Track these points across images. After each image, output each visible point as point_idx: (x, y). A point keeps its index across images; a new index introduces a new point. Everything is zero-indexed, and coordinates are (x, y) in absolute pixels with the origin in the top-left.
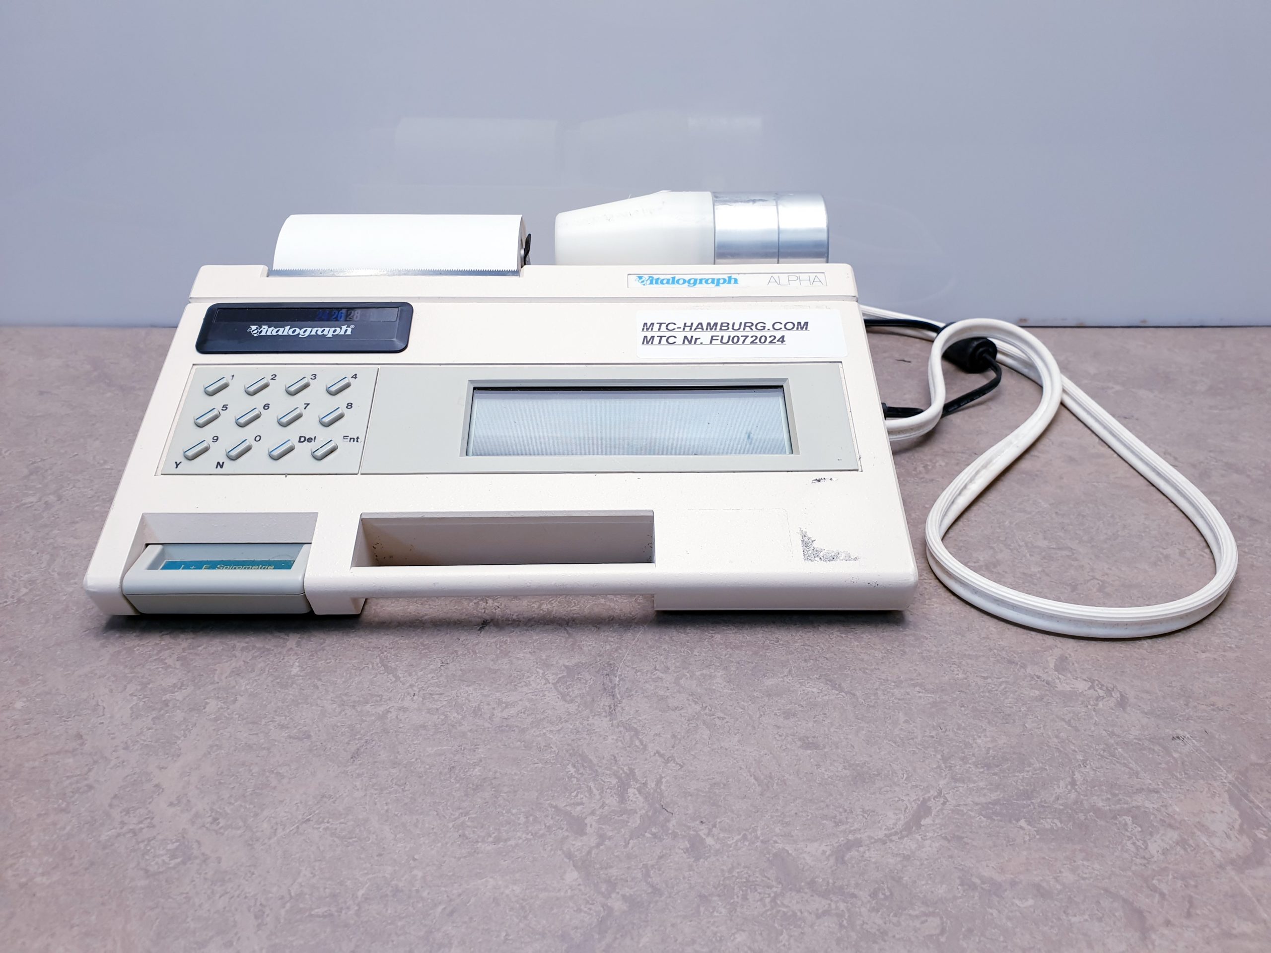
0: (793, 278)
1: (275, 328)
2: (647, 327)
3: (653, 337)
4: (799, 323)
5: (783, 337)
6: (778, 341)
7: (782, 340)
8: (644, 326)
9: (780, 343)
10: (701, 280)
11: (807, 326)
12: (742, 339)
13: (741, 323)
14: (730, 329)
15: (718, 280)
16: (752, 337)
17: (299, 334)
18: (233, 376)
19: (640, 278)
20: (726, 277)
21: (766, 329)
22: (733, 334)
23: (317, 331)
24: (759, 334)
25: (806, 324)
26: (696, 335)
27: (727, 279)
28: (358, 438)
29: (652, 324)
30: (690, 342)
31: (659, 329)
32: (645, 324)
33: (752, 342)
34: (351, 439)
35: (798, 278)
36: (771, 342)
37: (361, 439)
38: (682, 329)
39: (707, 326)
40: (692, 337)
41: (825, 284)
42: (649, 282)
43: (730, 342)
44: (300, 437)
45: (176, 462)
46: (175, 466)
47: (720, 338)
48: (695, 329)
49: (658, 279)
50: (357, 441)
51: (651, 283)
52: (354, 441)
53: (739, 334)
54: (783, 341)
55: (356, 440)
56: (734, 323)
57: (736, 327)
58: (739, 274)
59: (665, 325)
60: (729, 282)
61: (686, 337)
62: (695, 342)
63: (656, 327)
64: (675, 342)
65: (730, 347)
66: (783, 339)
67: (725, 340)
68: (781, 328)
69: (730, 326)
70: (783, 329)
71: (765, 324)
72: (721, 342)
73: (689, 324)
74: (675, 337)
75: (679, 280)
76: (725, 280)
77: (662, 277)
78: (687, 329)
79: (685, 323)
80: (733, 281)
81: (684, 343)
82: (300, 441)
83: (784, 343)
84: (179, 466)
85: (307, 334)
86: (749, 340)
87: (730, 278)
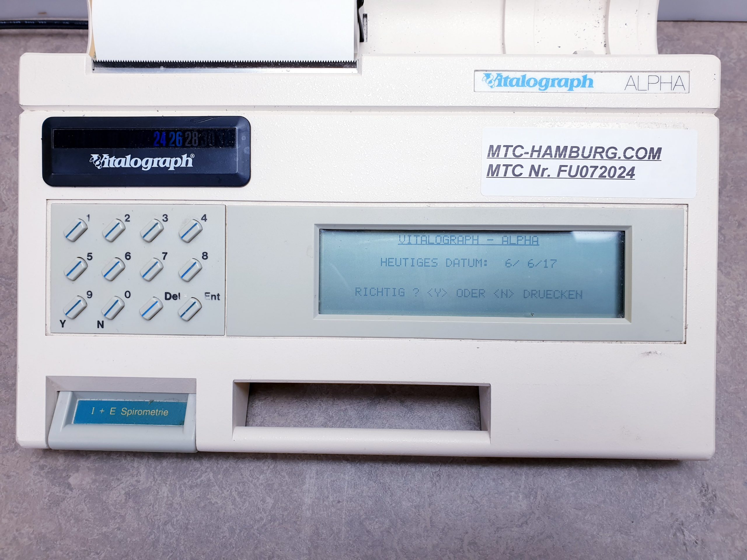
0: (654, 79)
1: (117, 157)
2: (493, 151)
3: (498, 166)
4: (652, 149)
5: (633, 169)
6: (627, 175)
7: (631, 173)
8: (490, 151)
9: (629, 177)
10: (553, 80)
11: (660, 153)
12: (591, 170)
13: (592, 148)
14: (580, 157)
15: (573, 80)
16: (601, 168)
17: (141, 166)
18: (89, 216)
19: (488, 76)
20: (580, 76)
21: (617, 158)
22: (582, 163)
23: (159, 161)
24: (609, 164)
25: (659, 150)
26: (544, 163)
27: (582, 79)
28: (218, 295)
29: (499, 147)
30: (537, 174)
31: (506, 155)
32: (492, 147)
33: (601, 176)
34: (212, 296)
35: (659, 79)
36: (620, 177)
37: (222, 297)
38: (528, 156)
39: (556, 152)
40: (540, 166)
41: (687, 91)
42: (497, 82)
43: (579, 176)
44: (166, 293)
45: (61, 321)
46: (61, 325)
47: (567, 169)
48: (543, 156)
49: (507, 77)
50: (219, 299)
51: (499, 85)
52: (215, 299)
53: (589, 163)
54: (632, 175)
55: (217, 297)
56: (584, 148)
57: (586, 154)
58: (595, 72)
59: (512, 148)
60: (584, 86)
61: (533, 167)
62: (542, 175)
63: (503, 150)
64: (521, 174)
65: (578, 182)
66: (633, 172)
67: (573, 173)
68: (632, 156)
69: (580, 152)
70: (635, 158)
71: (616, 149)
72: (569, 174)
73: (537, 148)
74: (522, 167)
75: (530, 79)
76: (578, 80)
77: (512, 75)
78: (535, 154)
79: (534, 147)
80: (588, 82)
81: (530, 175)
82: (166, 299)
83: (634, 177)
84: (64, 325)
85: (149, 166)
86: (599, 172)
87: (585, 77)
